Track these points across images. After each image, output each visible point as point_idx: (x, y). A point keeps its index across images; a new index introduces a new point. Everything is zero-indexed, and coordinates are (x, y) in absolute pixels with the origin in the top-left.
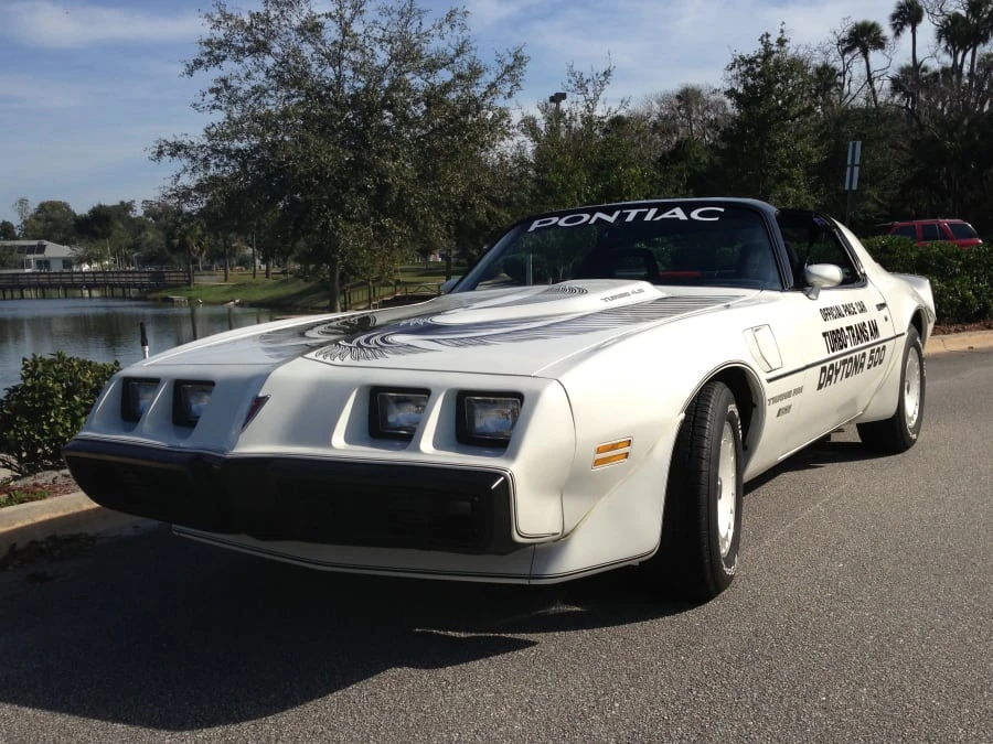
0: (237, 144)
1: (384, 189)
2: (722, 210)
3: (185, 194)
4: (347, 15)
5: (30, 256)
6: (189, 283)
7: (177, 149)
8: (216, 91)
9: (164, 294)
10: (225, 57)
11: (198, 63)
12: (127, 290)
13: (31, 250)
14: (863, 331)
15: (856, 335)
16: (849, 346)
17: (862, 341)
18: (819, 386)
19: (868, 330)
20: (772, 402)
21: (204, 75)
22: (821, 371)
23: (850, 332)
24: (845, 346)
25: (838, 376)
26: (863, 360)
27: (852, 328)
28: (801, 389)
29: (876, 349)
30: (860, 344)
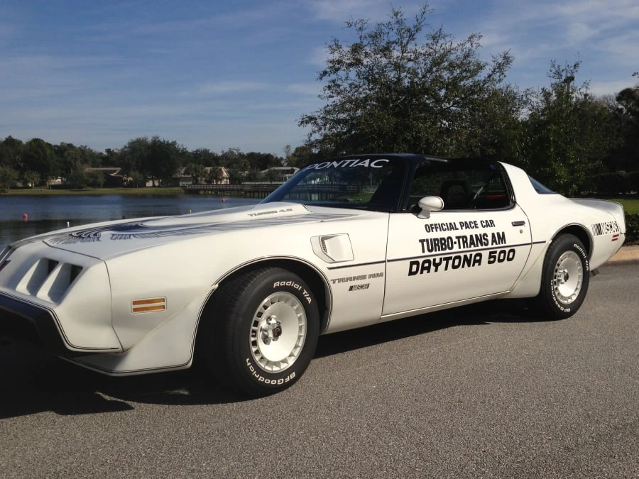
0: (342, 116)
1: (417, 139)
2: (387, 161)
3: (311, 145)
4: (405, 42)
5: (287, 175)
6: (358, 192)
7: (311, 119)
8: (329, 87)
9: (344, 197)
10: (340, 69)
11: (325, 73)
12: (328, 195)
13: (288, 172)
14: (481, 239)
15: (469, 242)
16: (456, 248)
17: (478, 246)
18: (411, 273)
19: (490, 238)
20: (337, 281)
21: (326, 79)
22: (412, 264)
23: (461, 240)
24: (450, 249)
25: (439, 267)
26: (478, 258)
27: (466, 237)
28: (381, 275)
29: (499, 250)
30: (473, 248)
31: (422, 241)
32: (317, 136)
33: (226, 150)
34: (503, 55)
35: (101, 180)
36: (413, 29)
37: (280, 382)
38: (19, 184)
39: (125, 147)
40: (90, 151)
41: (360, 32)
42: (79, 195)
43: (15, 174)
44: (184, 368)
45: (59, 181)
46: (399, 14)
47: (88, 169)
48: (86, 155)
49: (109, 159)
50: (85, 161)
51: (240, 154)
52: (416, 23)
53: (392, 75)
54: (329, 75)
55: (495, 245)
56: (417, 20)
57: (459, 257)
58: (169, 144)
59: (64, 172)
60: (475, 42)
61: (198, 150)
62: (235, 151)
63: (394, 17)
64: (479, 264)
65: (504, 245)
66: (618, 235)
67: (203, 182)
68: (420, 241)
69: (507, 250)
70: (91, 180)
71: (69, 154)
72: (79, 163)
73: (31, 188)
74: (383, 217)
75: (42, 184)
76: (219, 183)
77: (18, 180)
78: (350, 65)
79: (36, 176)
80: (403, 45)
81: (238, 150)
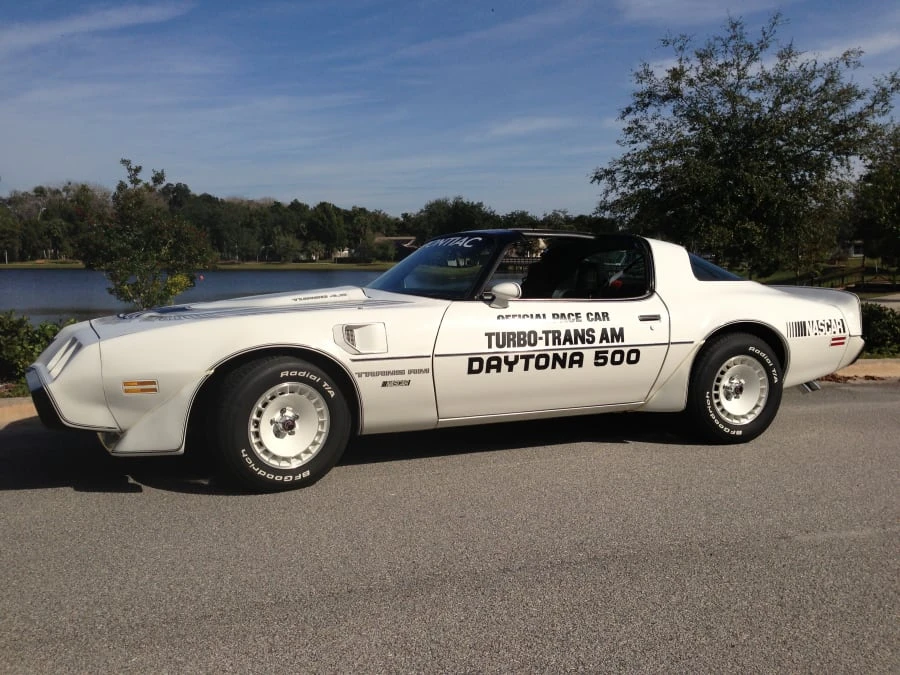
2: (480, 239)
4: (743, 63)
7: (607, 173)
10: (649, 103)
11: (629, 110)
14: (584, 336)
15: (562, 338)
16: (541, 345)
17: (576, 343)
18: (471, 371)
19: (598, 335)
20: (364, 375)
21: (630, 117)
22: (471, 361)
23: (550, 336)
24: (530, 344)
25: (515, 366)
26: (577, 358)
27: (559, 332)
28: (427, 371)
29: (611, 351)
30: (568, 345)
31: (489, 335)
32: (613, 197)
33: (550, 213)
34: (889, 76)
35: (392, 252)
36: (755, 46)
37: (288, 479)
38: (303, 257)
39: (422, 211)
40: (385, 216)
41: (680, 53)
42: (366, 270)
43: (297, 244)
44: (173, 454)
45: (346, 253)
46: (738, 27)
47: (379, 239)
48: (379, 222)
49: (406, 225)
50: (377, 230)
51: (567, 217)
52: (761, 37)
53: (724, 109)
54: (635, 113)
55: (604, 343)
56: (764, 34)
57: (546, 357)
58: (473, 207)
59: (352, 241)
60: (852, 60)
61: (513, 213)
62: (561, 214)
63: (732, 30)
64: (580, 366)
65: (620, 343)
66: (844, 338)
67: (514, 255)
68: (486, 334)
69: (626, 350)
70: (380, 252)
71: (359, 220)
72: (369, 232)
73: (314, 261)
74: (441, 305)
75: (327, 257)
76: (534, 256)
77: (302, 252)
78: (666, 98)
79: (321, 246)
80: (741, 68)
81: (564, 212)
